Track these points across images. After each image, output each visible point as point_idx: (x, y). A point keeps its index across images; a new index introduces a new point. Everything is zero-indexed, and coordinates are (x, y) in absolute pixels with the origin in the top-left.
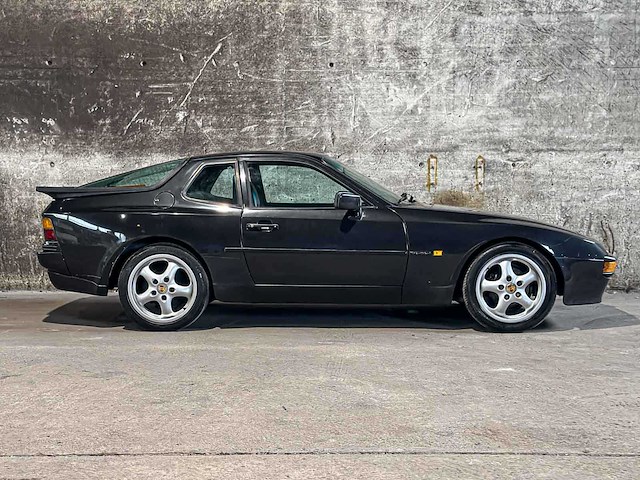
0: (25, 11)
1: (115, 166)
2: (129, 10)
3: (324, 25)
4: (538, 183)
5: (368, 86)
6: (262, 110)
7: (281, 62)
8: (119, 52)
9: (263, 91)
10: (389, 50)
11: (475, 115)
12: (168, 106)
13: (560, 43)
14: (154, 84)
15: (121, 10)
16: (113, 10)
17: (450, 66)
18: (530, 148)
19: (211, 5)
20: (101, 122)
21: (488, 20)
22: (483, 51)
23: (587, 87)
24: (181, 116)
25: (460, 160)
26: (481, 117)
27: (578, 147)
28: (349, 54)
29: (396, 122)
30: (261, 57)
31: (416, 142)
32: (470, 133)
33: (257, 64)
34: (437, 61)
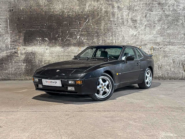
0: (40, 12)
1: (62, 50)
2: (66, 11)
3: (113, 15)
4: (167, 53)
5: (124, 29)
6: (98, 35)
7: (103, 24)
8: (64, 22)
9: (98, 31)
10: (130, 21)
12: (75, 35)
13: (172, 18)
14: (72, 29)
15: (64, 11)
16: (62, 11)
17: (145, 24)
18: (164, 44)
19: (86, 10)
20: (59, 39)
21: (154, 13)
22: (153, 21)
23: (179, 29)
24: (78, 37)
25: (147, 47)
26: (152, 37)
27: (177, 44)
28: (120, 22)
29: (131, 38)
30: (98, 23)
31: (136, 43)
32: (149, 41)
33: (97, 24)
34: (141, 23)
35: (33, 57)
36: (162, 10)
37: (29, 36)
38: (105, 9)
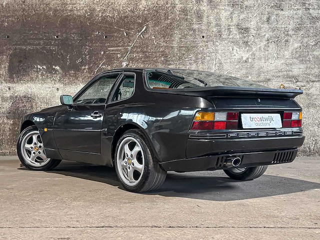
0: (44, 10)
2: (99, 9)
3: (200, 16)
5: (222, 48)
6: (167, 61)
7: (177, 36)
8: (93, 31)
9: (167, 51)
10: (234, 30)
11: (279, 63)
12: (118, 59)
14: (111, 47)
15: (94, 10)
16: (90, 10)
17: (266, 37)
18: (309, 80)
19: (140, 7)
20: (83, 67)
21: (286, 13)
22: (283, 29)
24: (124, 64)
25: (272, 86)
26: (282, 64)
28: (213, 31)
29: (237, 67)
30: (166, 33)
31: (248, 77)
32: (276, 72)
33: (164, 37)
34: (259, 34)
35: (28, 105)
36: (304, 7)
37: (20, 62)
38: (181, 4)
